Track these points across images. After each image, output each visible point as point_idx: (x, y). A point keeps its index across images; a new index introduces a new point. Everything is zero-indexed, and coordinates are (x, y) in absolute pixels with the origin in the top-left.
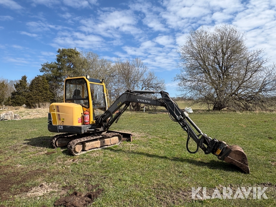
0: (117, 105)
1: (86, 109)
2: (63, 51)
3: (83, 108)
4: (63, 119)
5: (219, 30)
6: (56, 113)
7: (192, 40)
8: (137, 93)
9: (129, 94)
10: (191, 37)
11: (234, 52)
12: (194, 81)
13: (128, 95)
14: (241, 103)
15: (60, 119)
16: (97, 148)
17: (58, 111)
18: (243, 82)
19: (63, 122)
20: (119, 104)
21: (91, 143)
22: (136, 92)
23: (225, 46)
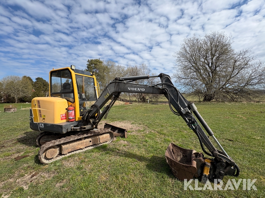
0: (105, 97)
1: (72, 104)
2: (92, 60)
3: (69, 102)
4: (44, 116)
5: (209, 37)
6: (37, 109)
7: (185, 46)
8: (127, 81)
9: (118, 82)
10: (185, 45)
11: (221, 54)
12: (188, 79)
13: (116, 84)
14: (228, 96)
15: (41, 116)
16: (81, 149)
17: (39, 107)
18: (230, 78)
19: (44, 119)
20: (106, 96)
21: (71, 144)
22: (126, 79)
23: (214, 49)
